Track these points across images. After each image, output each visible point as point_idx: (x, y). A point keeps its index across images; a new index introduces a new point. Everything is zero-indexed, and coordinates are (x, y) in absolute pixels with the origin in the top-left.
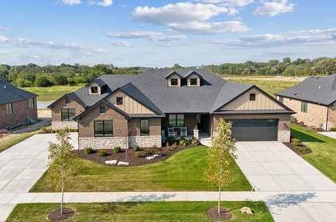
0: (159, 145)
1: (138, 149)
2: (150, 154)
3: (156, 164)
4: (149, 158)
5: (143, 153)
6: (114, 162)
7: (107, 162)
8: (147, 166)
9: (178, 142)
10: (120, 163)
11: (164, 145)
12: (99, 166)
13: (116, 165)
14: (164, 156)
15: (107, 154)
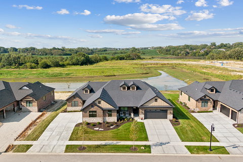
0: (116, 121)
1: (107, 123)
2: (112, 125)
3: (114, 130)
4: (111, 127)
5: (109, 125)
6: (98, 129)
7: (95, 129)
8: (111, 131)
9: (124, 119)
10: (100, 129)
11: (118, 121)
12: (92, 130)
13: (98, 130)
14: (118, 126)
15: (95, 125)
